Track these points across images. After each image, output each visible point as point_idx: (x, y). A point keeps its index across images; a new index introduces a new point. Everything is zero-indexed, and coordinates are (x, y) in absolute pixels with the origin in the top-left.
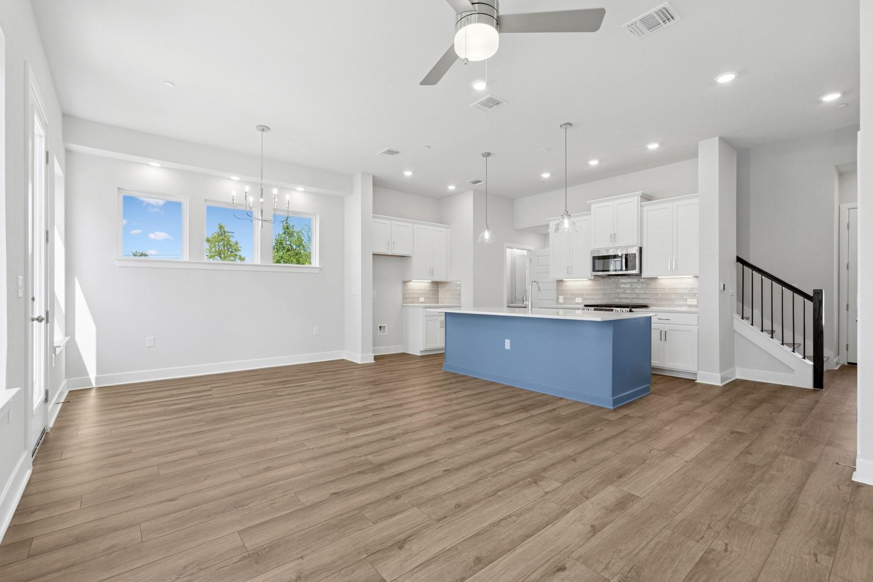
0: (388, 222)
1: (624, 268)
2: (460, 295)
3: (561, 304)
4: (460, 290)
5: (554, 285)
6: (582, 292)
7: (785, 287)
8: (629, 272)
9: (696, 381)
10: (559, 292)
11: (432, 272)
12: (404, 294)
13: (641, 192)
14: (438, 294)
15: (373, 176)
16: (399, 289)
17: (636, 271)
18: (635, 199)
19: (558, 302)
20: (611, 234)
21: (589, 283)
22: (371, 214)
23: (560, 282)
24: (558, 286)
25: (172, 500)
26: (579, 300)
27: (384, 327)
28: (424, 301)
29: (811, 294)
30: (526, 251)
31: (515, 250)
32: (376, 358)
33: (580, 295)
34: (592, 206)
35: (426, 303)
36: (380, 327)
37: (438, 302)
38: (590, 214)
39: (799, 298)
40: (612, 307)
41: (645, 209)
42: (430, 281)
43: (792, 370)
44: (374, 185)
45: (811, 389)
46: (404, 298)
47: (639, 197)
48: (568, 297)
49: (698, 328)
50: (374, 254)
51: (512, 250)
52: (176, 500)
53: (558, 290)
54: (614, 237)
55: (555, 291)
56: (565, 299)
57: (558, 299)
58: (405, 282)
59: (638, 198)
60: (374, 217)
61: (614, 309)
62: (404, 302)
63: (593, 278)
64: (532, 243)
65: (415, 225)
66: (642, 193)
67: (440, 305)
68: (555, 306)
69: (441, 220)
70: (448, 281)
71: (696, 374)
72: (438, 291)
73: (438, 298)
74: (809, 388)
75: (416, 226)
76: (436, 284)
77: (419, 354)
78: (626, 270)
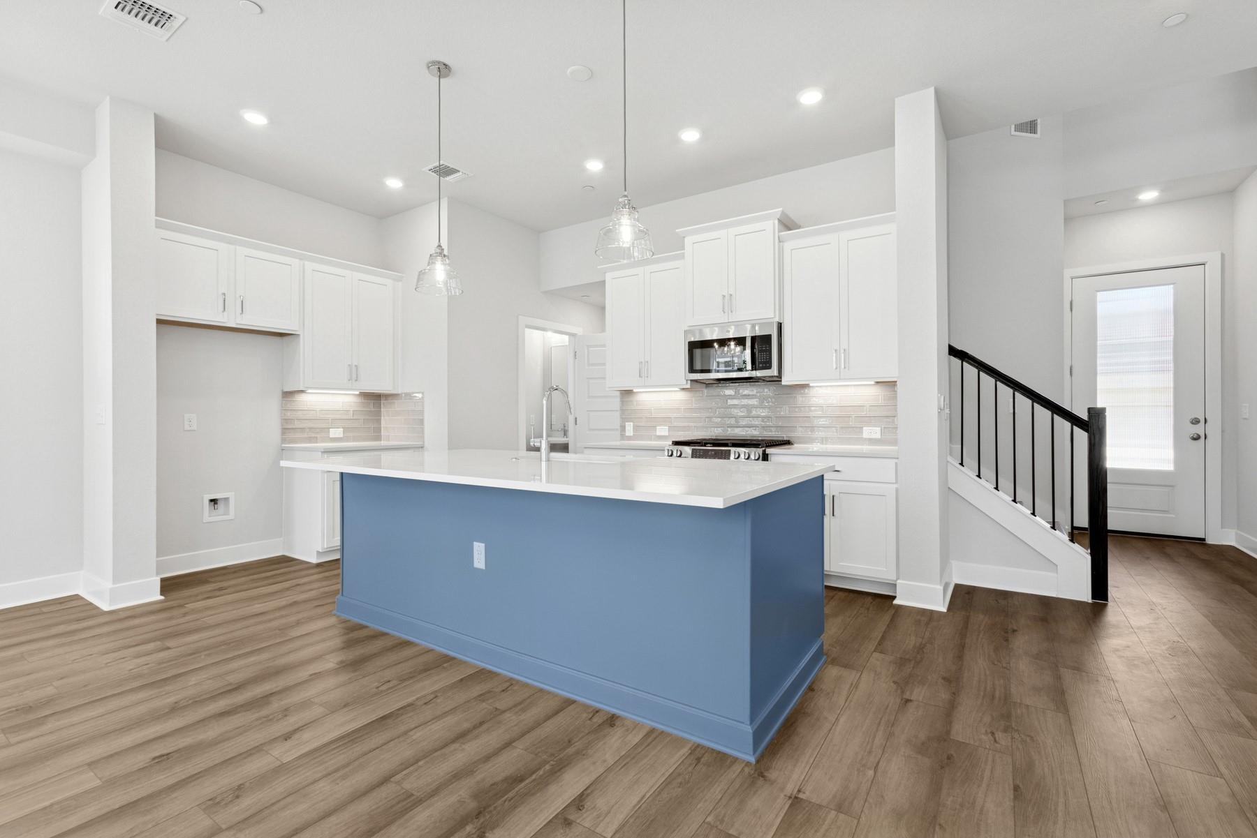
0: (222, 246)
1: (749, 366)
2: (422, 422)
3: (629, 438)
4: (422, 412)
5: (616, 403)
6: (670, 415)
7: (1038, 403)
8: (758, 374)
9: (896, 602)
10: (625, 415)
11: (354, 374)
12: (286, 421)
13: (781, 209)
14: (379, 421)
15: (156, 116)
16: (272, 408)
17: (774, 371)
18: (771, 225)
19: (623, 437)
20: (724, 296)
21: (682, 396)
22: (153, 217)
23: (627, 393)
24: (622, 402)
26: (662, 430)
27: (226, 499)
28: (341, 436)
29: (1084, 416)
30: (566, 338)
31: (549, 334)
32: (169, 585)
33: (665, 420)
34: (686, 239)
35: (348, 441)
36: (214, 501)
37: (378, 438)
38: (682, 257)
39: (1063, 425)
40: (726, 445)
41: (788, 246)
42: (358, 393)
43: (1053, 566)
44: (158, 145)
45: (1087, 603)
46: (284, 431)
47: (776, 222)
48: (642, 424)
49: (897, 490)
50: (159, 322)
51: (545, 332)
53: (623, 411)
54: (728, 302)
55: (618, 414)
56: (636, 428)
57: (623, 428)
58: (288, 395)
59: (774, 224)
60: (159, 225)
61: (733, 449)
62: (284, 441)
63: (688, 386)
64: (578, 321)
65: (306, 263)
66: (783, 212)
67: (383, 443)
68: (618, 443)
69: (385, 262)
70: (400, 392)
71: (895, 585)
72: (379, 414)
73: (378, 430)
74: (1086, 600)
75: (309, 266)
76: (375, 399)
77: (314, 560)
78: (752, 370)
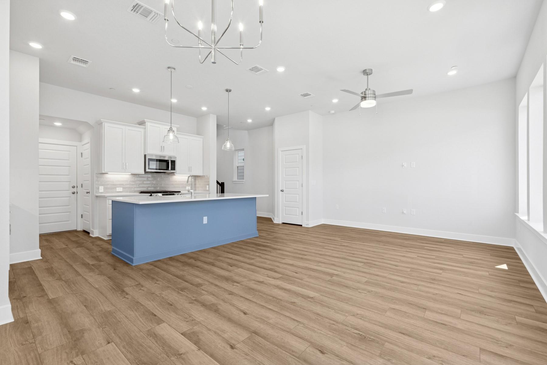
25: (460, 294)
52: (458, 293)
